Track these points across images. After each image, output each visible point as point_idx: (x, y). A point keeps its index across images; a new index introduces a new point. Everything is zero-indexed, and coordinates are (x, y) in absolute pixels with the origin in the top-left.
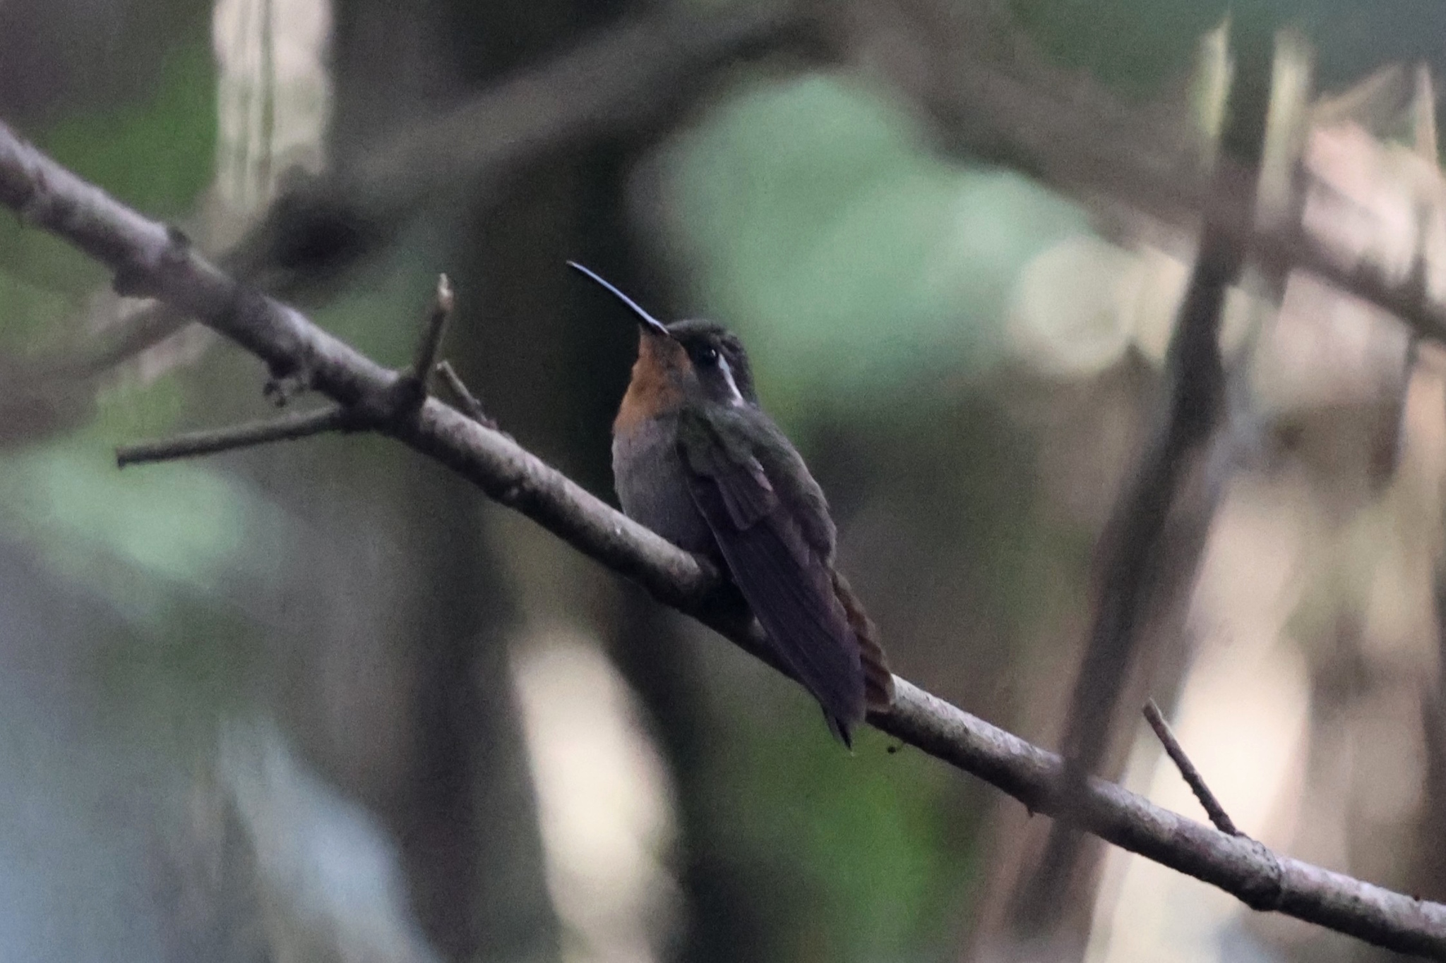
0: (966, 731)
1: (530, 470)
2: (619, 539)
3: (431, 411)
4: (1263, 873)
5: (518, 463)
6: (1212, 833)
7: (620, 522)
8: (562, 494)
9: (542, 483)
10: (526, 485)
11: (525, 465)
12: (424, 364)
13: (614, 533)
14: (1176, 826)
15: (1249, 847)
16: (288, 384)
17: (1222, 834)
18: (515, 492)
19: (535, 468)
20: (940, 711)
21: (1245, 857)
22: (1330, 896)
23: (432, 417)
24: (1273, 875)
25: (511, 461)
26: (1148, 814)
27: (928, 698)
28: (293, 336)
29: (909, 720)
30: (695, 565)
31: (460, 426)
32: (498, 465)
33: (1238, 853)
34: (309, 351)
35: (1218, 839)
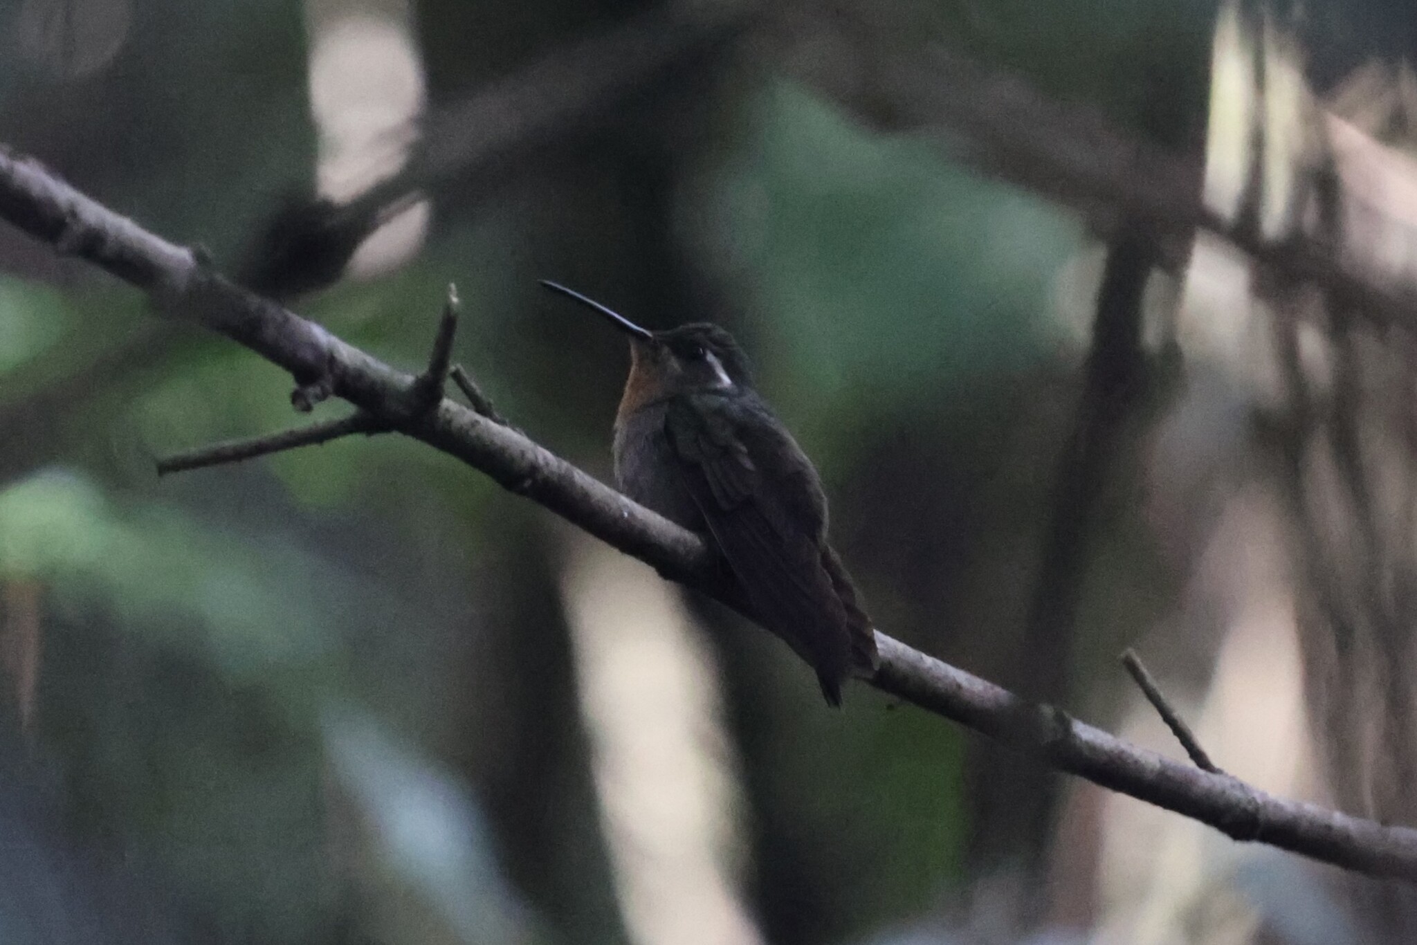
0: (959, 686)
1: (541, 461)
2: (627, 521)
3: (447, 410)
4: (1242, 806)
5: (530, 455)
6: (1193, 771)
7: (626, 506)
8: (572, 483)
9: (552, 473)
10: (539, 477)
11: (536, 458)
12: (439, 365)
13: (622, 516)
14: (1158, 766)
15: (1227, 783)
16: (313, 390)
17: (1201, 772)
18: (528, 483)
19: (545, 458)
20: (934, 669)
21: (1224, 792)
22: (1305, 824)
23: (448, 416)
24: (1250, 808)
25: (523, 453)
26: (1132, 756)
27: (921, 658)
28: (315, 346)
29: (905, 678)
30: (698, 543)
31: (475, 424)
32: (513, 460)
33: (1218, 788)
34: (331, 359)
35: (1198, 776)
